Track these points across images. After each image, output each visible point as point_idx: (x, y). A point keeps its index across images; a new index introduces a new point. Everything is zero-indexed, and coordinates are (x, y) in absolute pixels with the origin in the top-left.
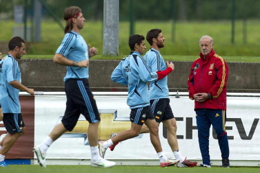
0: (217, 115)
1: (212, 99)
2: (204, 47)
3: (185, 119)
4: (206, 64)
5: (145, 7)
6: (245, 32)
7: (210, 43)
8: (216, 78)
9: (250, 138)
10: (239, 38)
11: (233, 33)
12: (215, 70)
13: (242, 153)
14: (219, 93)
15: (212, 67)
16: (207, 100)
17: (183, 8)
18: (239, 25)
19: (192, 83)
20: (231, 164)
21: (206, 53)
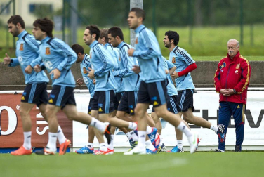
0: (239, 107)
1: (237, 94)
2: (230, 49)
3: (201, 111)
4: (233, 64)
5: (166, 15)
6: (252, 35)
7: (236, 45)
8: (242, 76)
9: (257, 126)
10: (247, 40)
11: (242, 36)
12: (241, 69)
13: (252, 139)
14: (243, 90)
15: (238, 66)
16: (232, 95)
17: (199, 15)
18: (247, 29)
19: (218, 79)
20: (243, 149)
21: (232, 55)
